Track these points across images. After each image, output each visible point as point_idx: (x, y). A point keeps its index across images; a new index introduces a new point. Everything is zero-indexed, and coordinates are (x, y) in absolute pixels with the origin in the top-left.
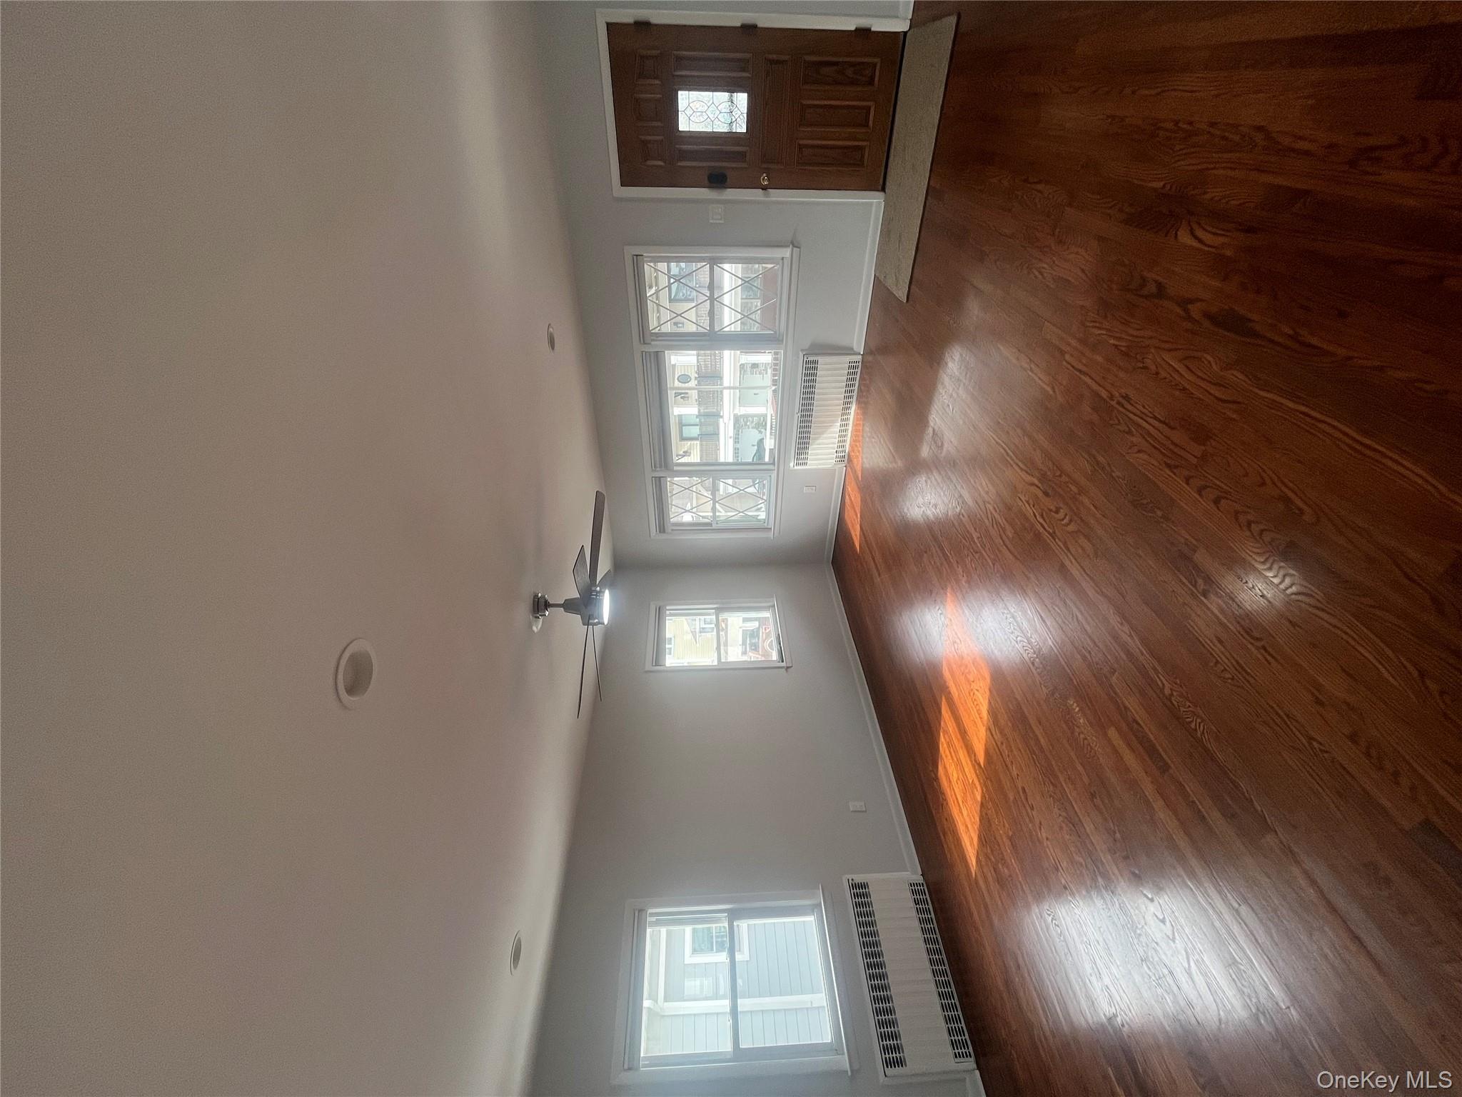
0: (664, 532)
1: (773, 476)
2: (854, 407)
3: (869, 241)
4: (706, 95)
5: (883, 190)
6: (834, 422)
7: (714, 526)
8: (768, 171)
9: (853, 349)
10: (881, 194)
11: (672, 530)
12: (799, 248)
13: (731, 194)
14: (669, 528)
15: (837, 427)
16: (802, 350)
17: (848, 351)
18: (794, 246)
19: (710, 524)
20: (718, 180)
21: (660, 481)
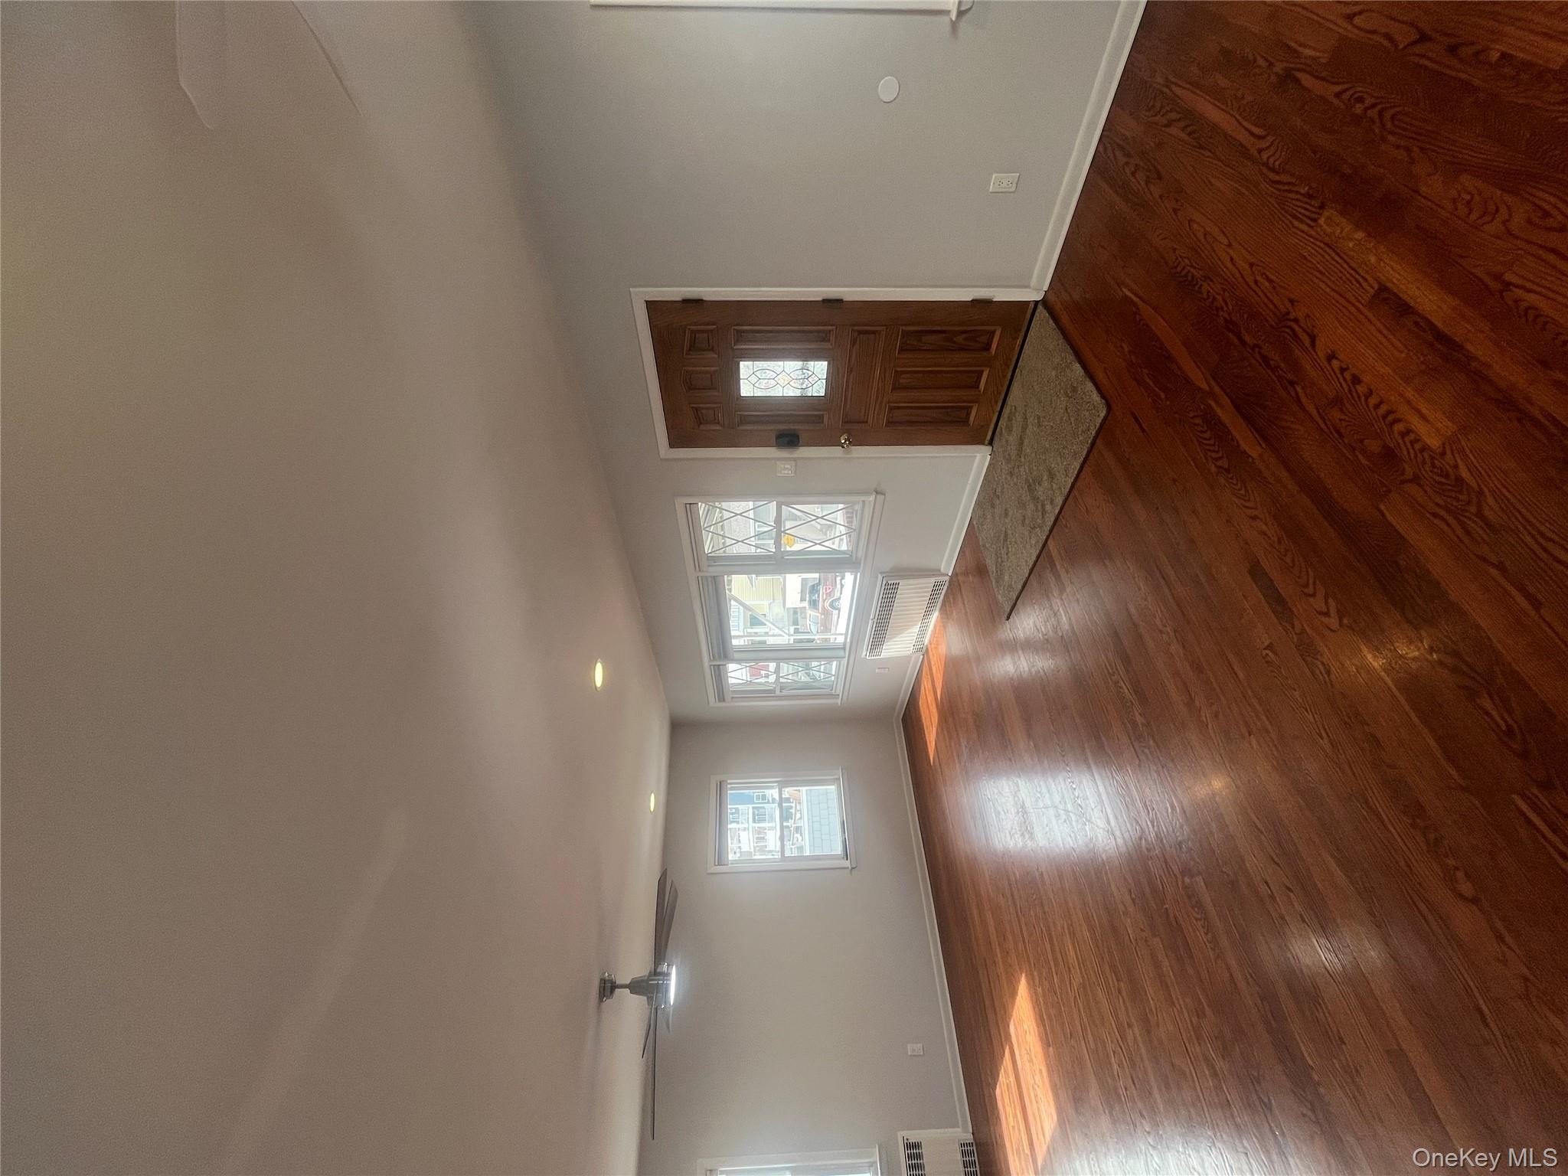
0: (724, 700)
1: (842, 662)
2: (936, 615)
3: (968, 487)
5: (991, 443)
6: (916, 625)
7: (778, 693)
8: (849, 432)
9: (940, 571)
10: (989, 448)
11: (733, 698)
12: (885, 495)
13: (804, 452)
14: (728, 697)
15: (916, 629)
16: (881, 573)
17: (935, 572)
18: (877, 493)
19: (773, 691)
20: (789, 440)
21: (719, 668)
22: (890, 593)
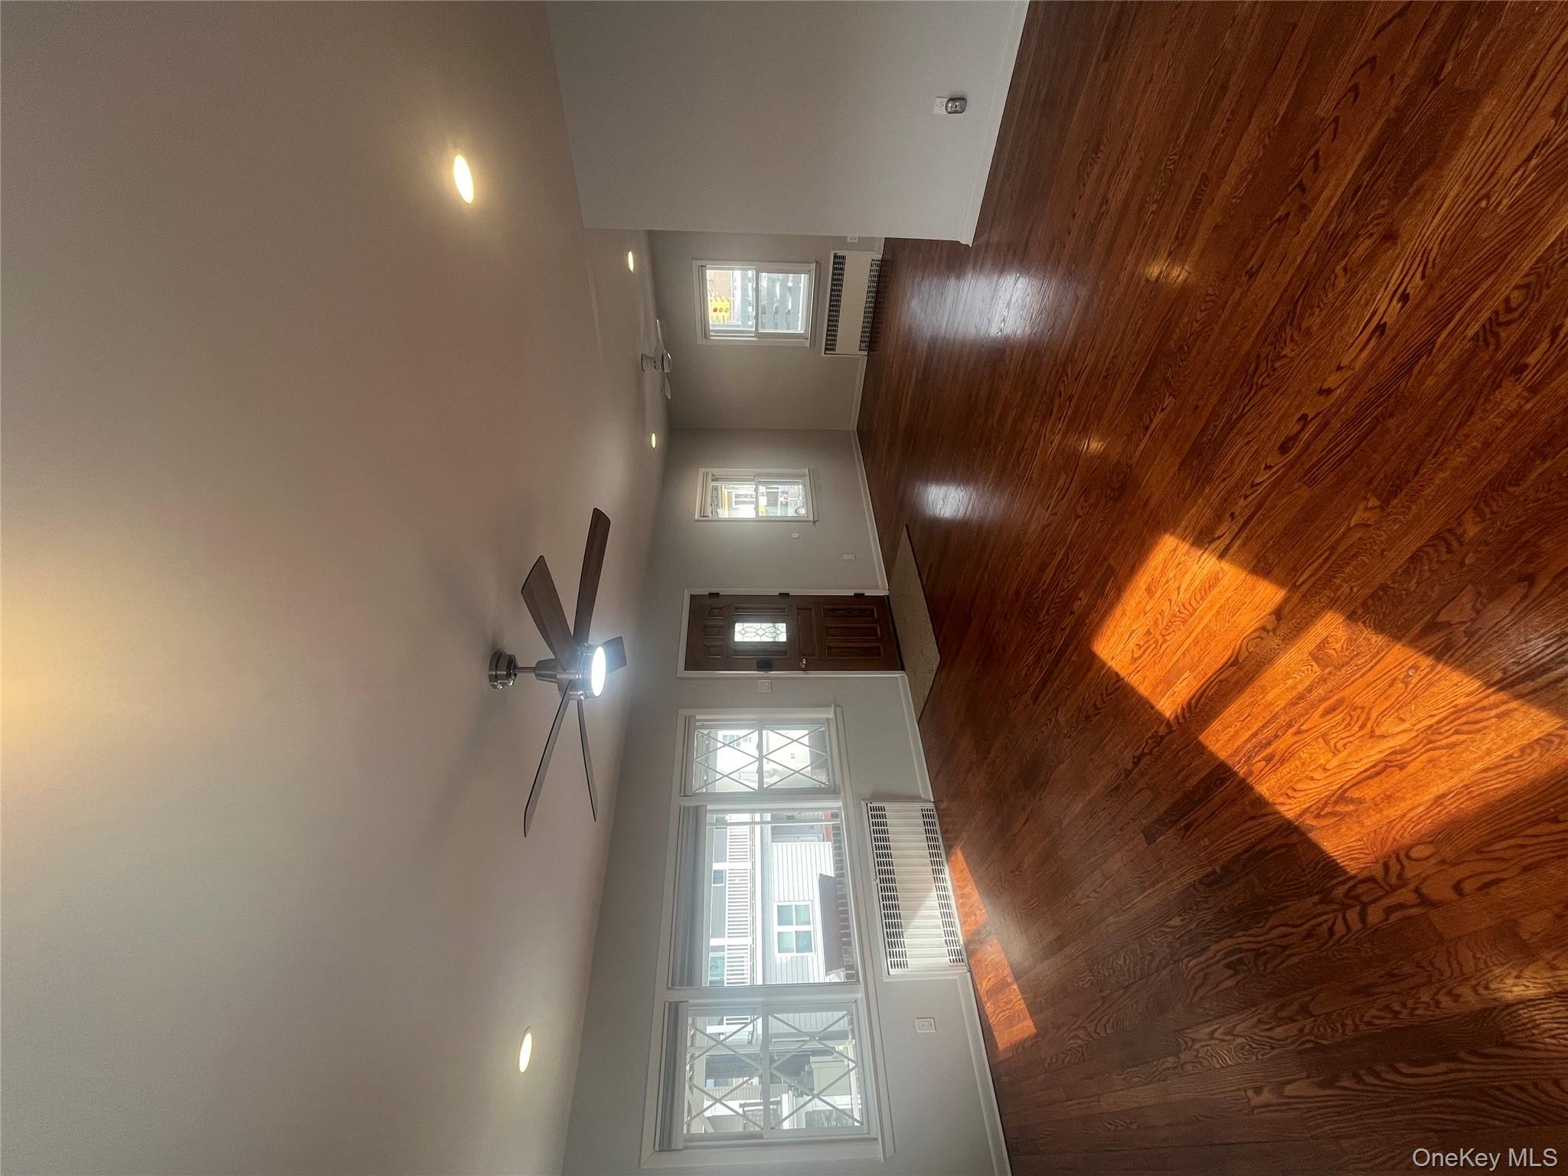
4: (757, 625)
5: (903, 669)
6: (929, 890)
9: (921, 795)
10: (902, 672)
15: (933, 900)
16: (864, 799)
17: (918, 796)
18: (835, 706)
22: (878, 819)
